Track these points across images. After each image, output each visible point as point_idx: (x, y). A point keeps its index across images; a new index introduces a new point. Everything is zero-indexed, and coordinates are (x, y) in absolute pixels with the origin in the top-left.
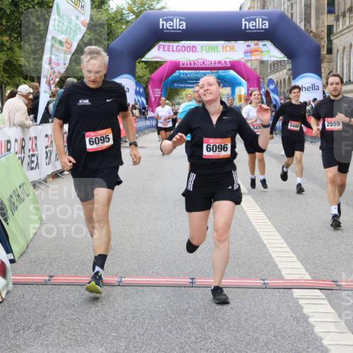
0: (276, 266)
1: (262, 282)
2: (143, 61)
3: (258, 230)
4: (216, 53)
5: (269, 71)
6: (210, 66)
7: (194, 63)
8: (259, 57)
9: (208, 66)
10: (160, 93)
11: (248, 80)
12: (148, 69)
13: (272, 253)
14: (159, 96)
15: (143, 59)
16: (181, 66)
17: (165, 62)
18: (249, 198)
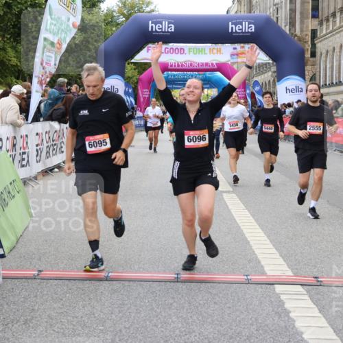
0: (259, 262)
1: (245, 277)
2: (132, 63)
3: (242, 228)
4: (203, 55)
5: (254, 73)
6: (198, 68)
7: (182, 65)
9: (195, 68)
10: (148, 93)
12: (137, 70)
13: (255, 250)
14: (147, 96)
15: (133, 61)
16: (169, 67)
18: (234, 196)
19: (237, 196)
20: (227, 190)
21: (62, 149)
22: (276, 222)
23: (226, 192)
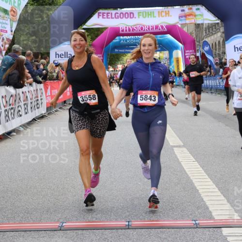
0: (208, 208)
1: (194, 222)
3: (191, 178)
4: (152, 18)
5: (204, 34)
7: (133, 29)
8: (193, 21)
10: (101, 58)
11: (184, 43)
12: (90, 37)
13: (203, 197)
15: (85, 27)
16: (121, 32)
17: (106, 28)
18: (185, 150)
19: (188, 149)
20: (178, 144)
21: (20, 113)
23: (177, 147)
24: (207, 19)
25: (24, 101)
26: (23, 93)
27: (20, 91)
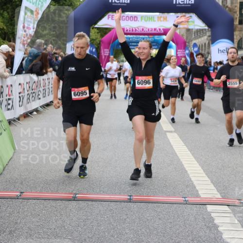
0: (195, 188)
1: (184, 199)
2: (96, 28)
3: (181, 160)
4: (152, 22)
5: (193, 37)
6: (148, 32)
7: (136, 30)
8: (186, 26)
9: (146, 32)
10: (108, 52)
11: (177, 44)
12: (99, 34)
13: (191, 178)
14: (107, 55)
15: (96, 26)
17: (113, 28)
18: (176, 135)
19: (178, 134)
20: (170, 130)
21: (40, 97)
22: (208, 156)
23: (169, 132)
24: (197, 25)
25: (44, 87)
26: (43, 80)
27: (41, 78)
